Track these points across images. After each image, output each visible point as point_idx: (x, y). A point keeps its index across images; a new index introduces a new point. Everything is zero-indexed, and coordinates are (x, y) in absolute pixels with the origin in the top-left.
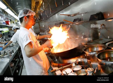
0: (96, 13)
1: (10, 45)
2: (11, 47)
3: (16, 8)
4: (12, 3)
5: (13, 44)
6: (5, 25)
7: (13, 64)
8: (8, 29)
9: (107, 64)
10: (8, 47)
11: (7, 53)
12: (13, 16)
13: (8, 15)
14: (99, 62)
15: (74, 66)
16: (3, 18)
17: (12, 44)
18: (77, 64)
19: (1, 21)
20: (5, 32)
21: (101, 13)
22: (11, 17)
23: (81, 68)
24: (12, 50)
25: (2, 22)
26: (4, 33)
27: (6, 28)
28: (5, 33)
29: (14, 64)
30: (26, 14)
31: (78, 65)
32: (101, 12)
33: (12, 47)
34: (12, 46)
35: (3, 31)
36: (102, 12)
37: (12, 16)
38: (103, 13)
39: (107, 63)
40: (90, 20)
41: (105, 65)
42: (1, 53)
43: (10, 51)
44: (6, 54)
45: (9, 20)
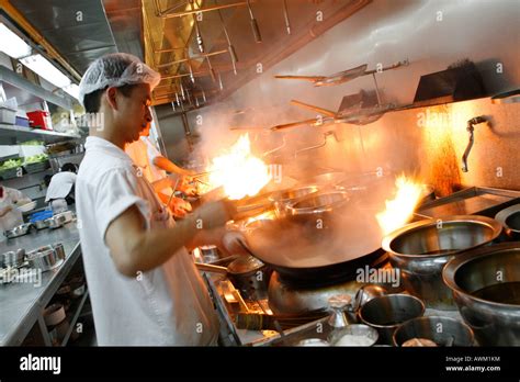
0: (445, 69)
1: (49, 223)
2: (54, 229)
3: (77, 49)
4: (57, 27)
5: (63, 218)
6: (27, 129)
7: (61, 313)
8: (42, 147)
9: (503, 317)
10: (42, 232)
11: (31, 262)
12: (64, 89)
13: (43, 86)
14: (464, 308)
15: (342, 329)
16: (14, 98)
17: (58, 216)
18: (354, 316)
19: (4, 111)
20: (31, 161)
21: (472, 63)
22: (56, 93)
23: (376, 337)
24: (55, 244)
25: (10, 117)
26: (24, 164)
27: (35, 143)
28: (29, 165)
29: (66, 312)
30: (119, 75)
31: (359, 322)
32: (471, 59)
33: (59, 231)
34: (61, 227)
35: (22, 159)
36: (476, 59)
37: (58, 89)
38: (481, 64)
39: (505, 313)
40: (415, 100)
41: (492, 325)
42: (7, 260)
43: (46, 253)
44: (27, 263)
45: (47, 109)
